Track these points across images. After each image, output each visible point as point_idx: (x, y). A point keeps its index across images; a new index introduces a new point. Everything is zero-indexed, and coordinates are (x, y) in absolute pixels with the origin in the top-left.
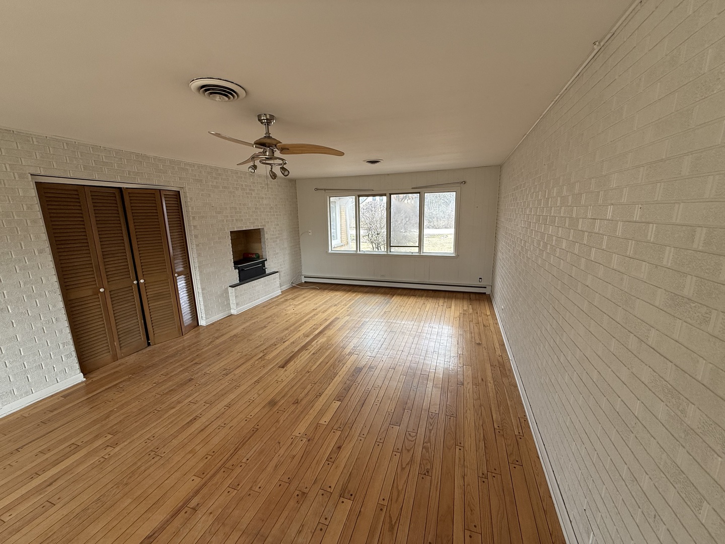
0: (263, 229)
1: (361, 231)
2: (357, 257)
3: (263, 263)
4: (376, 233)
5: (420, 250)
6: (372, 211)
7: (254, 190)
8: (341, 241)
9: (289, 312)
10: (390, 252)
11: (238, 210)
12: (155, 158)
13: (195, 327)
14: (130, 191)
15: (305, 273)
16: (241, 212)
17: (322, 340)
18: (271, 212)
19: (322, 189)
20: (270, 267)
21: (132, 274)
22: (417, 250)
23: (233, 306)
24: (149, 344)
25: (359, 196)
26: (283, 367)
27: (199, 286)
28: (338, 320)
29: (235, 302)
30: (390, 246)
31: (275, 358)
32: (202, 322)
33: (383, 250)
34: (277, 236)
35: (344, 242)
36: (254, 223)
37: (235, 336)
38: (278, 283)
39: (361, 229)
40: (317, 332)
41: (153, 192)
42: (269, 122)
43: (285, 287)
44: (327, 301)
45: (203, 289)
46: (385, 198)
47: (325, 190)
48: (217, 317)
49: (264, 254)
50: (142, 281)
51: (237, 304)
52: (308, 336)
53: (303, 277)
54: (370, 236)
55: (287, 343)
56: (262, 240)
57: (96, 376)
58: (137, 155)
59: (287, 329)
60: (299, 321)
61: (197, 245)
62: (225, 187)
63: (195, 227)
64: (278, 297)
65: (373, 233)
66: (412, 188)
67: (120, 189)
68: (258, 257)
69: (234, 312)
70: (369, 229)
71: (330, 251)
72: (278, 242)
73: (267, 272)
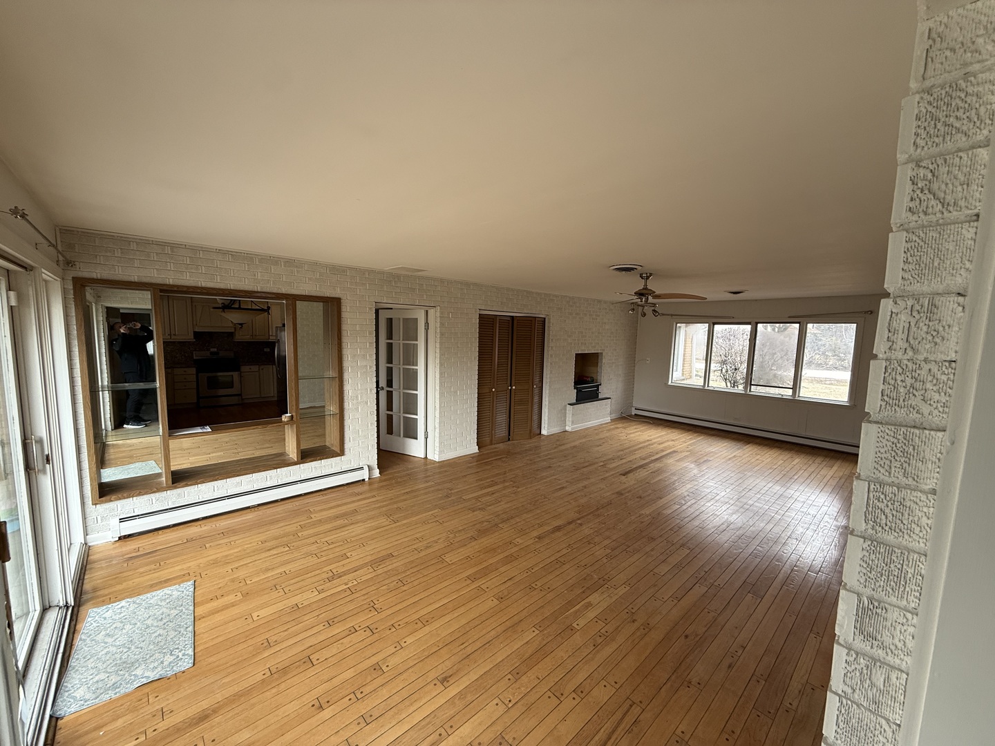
0: (602, 353)
1: (712, 365)
2: (703, 393)
3: (597, 386)
4: (733, 367)
5: (794, 393)
6: (730, 340)
7: (599, 316)
8: (683, 374)
9: (622, 438)
10: (750, 391)
11: (584, 334)
12: (545, 294)
13: (538, 435)
14: (518, 318)
15: (635, 404)
16: (586, 337)
17: (658, 465)
18: (610, 337)
19: (669, 315)
20: (603, 392)
21: (509, 382)
22: (790, 392)
23: (569, 422)
24: (509, 440)
25: (714, 324)
26: (624, 475)
27: (547, 399)
28: (676, 453)
29: (571, 420)
30: (751, 385)
31: (615, 468)
32: (544, 432)
33: (740, 389)
34: (614, 361)
35: (687, 375)
36: (595, 347)
37: (574, 447)
38: (609, 410)
39: (712, 362)
40: (653, 458)
41: (530, 319)
42: (648, 278)
43: (614, 416)
44: (662, 436)
45: (550, 402)
46: (748, 327)
47: (672, 315)
48: (555, 430)
49: (599, 378)
50: (514, 387)
51: (573, 422)
52: (644, 459)
53: (633, 409)
54: (724, 371)
55: (624, 461)
56: (599, 364)
57: (485, 451)
58: (528, 292)
59: (622, 450)
60: (633, 446)
61: (551, 364)
62: (577, 314)
63: (552, 347)
64: (607, 423)
65: (729, 367)
66: (789, 317)
67: (513, 316)
68: (593, 381)
69: (568, 428)
70: (724, 362)
71: (670, 383)
72: (613, 367)
73: (600, 397)
